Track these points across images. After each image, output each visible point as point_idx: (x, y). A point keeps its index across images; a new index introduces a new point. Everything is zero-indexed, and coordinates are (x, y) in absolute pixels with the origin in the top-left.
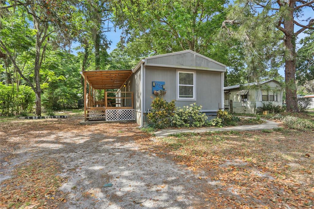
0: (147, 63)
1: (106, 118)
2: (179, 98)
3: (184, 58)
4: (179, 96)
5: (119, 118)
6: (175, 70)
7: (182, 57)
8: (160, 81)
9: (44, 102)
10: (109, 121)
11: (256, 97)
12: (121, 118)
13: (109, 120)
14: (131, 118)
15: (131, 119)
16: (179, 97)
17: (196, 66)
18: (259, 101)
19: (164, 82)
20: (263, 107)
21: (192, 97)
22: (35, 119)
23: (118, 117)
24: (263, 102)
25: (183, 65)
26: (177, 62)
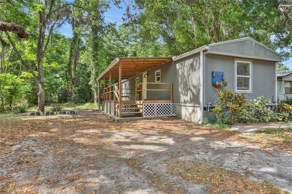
0: (211, 50)
1: (144, 114)
2: (236, 90)
3: (244, 46)
4: (236, 88)
5: (158, 114)
6: (233, 58)
7: (242, 45)
8: (219, 71)
9: (28, 94)
10: (146, 117)
11: (279, 90)
12: (159, 114)
13: (146, 115)
14: (170, 113)
15: (170, 115)
16: (238, 89)
17: (255, 55)
18: (282, 94)
19: (223, 73)
20: (286, 100)
21: (248, 89)
22: (43, 115)
23: (156, 112)
24: (286, 95)
25: (243, 53)
26: (238, 51)
